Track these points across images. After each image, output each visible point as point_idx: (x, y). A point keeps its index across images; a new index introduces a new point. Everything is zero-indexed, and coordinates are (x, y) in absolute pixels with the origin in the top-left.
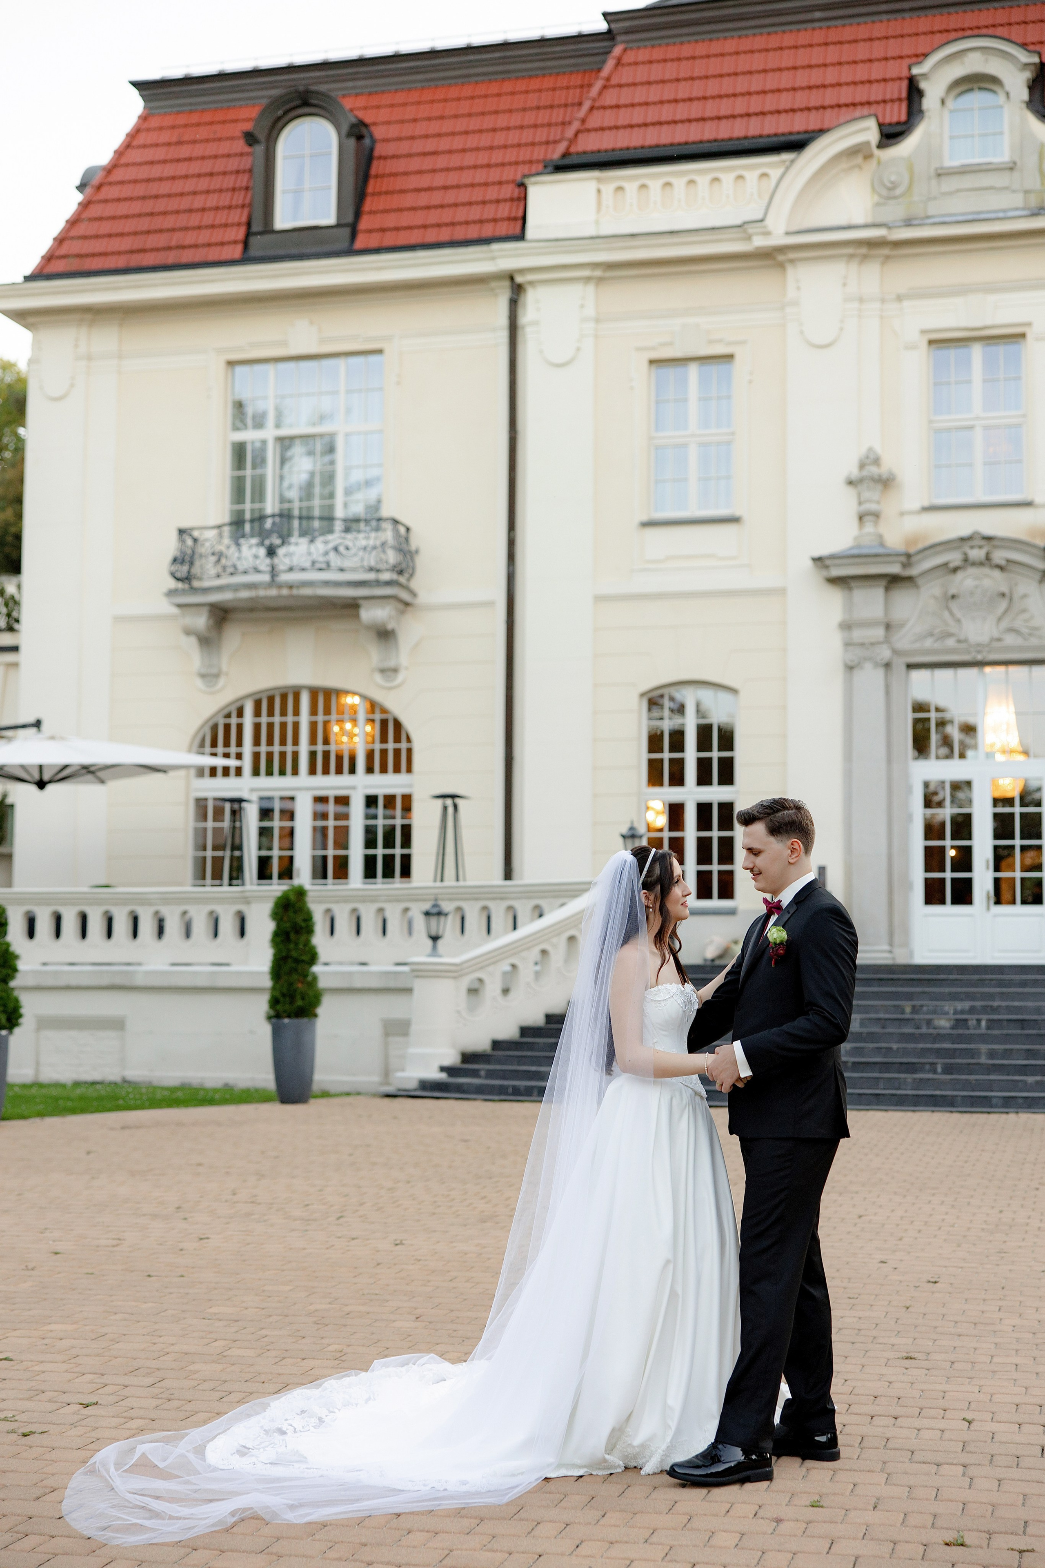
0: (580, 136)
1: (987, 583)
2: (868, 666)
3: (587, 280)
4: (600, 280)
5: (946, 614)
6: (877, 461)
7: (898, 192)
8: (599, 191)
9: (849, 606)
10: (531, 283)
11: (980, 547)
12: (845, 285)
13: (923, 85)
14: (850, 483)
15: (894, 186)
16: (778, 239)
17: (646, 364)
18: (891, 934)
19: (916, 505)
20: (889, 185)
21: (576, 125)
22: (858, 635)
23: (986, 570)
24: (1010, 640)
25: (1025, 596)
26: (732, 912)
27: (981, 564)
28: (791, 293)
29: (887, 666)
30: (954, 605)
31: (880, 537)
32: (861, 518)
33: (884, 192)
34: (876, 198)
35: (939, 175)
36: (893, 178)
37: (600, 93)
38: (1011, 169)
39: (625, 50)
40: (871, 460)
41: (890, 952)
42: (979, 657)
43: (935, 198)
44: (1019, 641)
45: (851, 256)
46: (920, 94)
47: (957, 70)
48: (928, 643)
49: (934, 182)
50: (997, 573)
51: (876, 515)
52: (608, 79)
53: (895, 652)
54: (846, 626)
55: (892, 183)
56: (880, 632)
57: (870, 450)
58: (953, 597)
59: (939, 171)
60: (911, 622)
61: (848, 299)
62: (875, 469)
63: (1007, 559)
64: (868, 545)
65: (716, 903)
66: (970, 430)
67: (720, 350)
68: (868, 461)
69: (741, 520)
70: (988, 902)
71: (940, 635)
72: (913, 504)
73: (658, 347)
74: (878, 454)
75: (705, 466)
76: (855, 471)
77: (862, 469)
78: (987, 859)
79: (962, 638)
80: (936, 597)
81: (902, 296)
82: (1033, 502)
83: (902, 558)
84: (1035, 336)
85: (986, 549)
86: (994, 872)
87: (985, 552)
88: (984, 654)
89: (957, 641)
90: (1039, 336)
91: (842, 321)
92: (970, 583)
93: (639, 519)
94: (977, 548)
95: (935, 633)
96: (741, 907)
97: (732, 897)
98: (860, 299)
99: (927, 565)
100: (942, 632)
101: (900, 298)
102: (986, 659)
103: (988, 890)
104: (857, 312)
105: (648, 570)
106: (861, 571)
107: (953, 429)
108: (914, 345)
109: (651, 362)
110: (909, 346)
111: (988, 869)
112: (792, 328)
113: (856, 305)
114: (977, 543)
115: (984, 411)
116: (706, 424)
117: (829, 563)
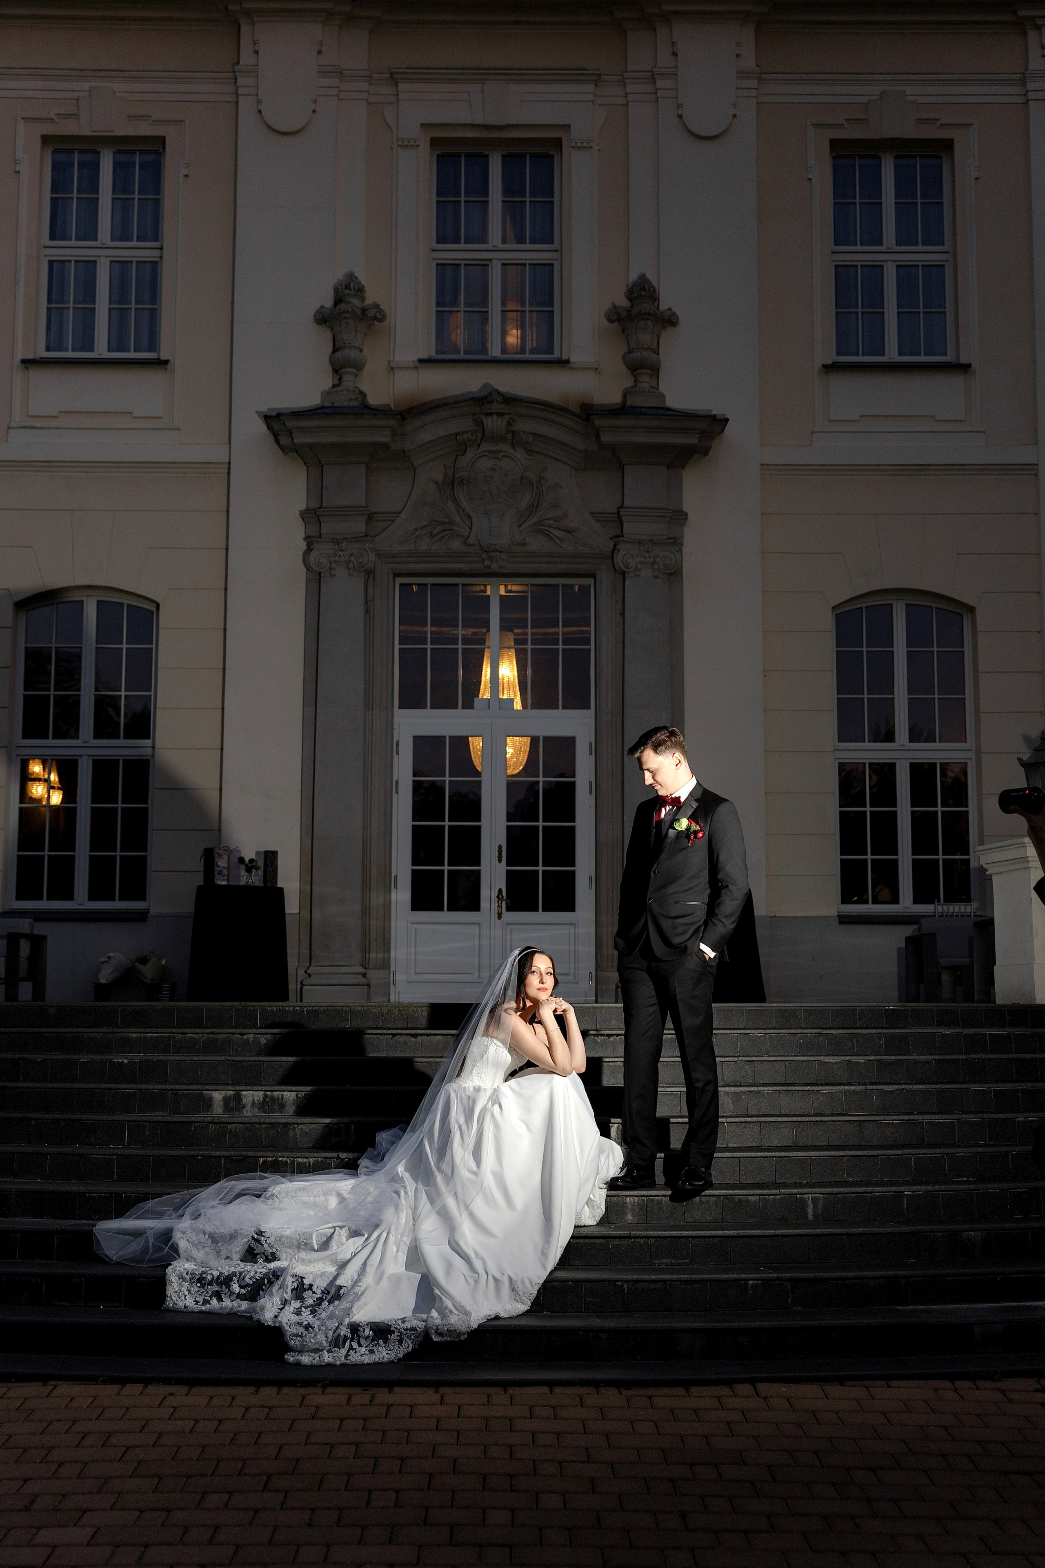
1: (506, 464)
2: (341, 572)
5: (451, 505)
6: (360, 290)
9: (317, 489)
11: (500, 414)
12: (319, 52)
14: (323, 318)
17: (39, 140)
18: (365, 949)
19: (412, 357)
22: (329, 527)
23: (506, 448)
24: (536, 544)
25: (557, 486)
26: (141, 917)
27: (502, 439)
28: (246, 58)
29: (370, 573)
30: (461, 494)
31: (363, 395)
32: (337, 370)
40: (348, 289)
41: (364, 975)
42: (495, 567)
44: (549, 547)
45: (330, 14)
48: (424, 545)
50: (520, 454)
51: (358, 367)
53: (378, 555)
54: (311, 515)
56: (359, 526)
57: (351, 277)
58: (462, 482)
60: (403, 516)
61: (323, 72)
62: (355, 301)
63: (534, 434)
64: (346, 404)
65: (117, 905)
66: (484, 265)
67: (145, 130)
68: (347, 291)
69: (169, 366)
70: (500, 906)
71: (441, 535)
72: (406, 354)
73: (56, 118)
74: (359, 282)
75: (119, 293)
76: (329, 303)
77: (338, 301)
78: (500, 847)
79: (471, 540)
80: (437, 483)
81: (396, 76)
82: (567, 362)
83: (392, 422)
84: (573, 144)
85: (507, 417)
86: (507, 865)
87: (504, 423)
88: (501, 563)
89: (465, 544)
90: (579, 145)
91: (315, 102)
92: (485, 464)
93: (20, 355)
94: (495, 417)
95: (435, 532)
96: (153, 910)
97: (141, 895)
98: (340, 74)
99: (425, 437)
100: (447, 530)
101: (394, 78)
102: (502, 571)
103: (500, 891)
104: (335, 91)
105: (33, 428)
106: (335, 438)
107: (463, 262)
108: (412, 143)
109: (46, 140)
110: (406, 143)
111: (500, 860)
112: (246, 106)
113: (335, 82)
114: (496, 407)
115: (504, 241)
116: (122, 233)
117: (291, 424)
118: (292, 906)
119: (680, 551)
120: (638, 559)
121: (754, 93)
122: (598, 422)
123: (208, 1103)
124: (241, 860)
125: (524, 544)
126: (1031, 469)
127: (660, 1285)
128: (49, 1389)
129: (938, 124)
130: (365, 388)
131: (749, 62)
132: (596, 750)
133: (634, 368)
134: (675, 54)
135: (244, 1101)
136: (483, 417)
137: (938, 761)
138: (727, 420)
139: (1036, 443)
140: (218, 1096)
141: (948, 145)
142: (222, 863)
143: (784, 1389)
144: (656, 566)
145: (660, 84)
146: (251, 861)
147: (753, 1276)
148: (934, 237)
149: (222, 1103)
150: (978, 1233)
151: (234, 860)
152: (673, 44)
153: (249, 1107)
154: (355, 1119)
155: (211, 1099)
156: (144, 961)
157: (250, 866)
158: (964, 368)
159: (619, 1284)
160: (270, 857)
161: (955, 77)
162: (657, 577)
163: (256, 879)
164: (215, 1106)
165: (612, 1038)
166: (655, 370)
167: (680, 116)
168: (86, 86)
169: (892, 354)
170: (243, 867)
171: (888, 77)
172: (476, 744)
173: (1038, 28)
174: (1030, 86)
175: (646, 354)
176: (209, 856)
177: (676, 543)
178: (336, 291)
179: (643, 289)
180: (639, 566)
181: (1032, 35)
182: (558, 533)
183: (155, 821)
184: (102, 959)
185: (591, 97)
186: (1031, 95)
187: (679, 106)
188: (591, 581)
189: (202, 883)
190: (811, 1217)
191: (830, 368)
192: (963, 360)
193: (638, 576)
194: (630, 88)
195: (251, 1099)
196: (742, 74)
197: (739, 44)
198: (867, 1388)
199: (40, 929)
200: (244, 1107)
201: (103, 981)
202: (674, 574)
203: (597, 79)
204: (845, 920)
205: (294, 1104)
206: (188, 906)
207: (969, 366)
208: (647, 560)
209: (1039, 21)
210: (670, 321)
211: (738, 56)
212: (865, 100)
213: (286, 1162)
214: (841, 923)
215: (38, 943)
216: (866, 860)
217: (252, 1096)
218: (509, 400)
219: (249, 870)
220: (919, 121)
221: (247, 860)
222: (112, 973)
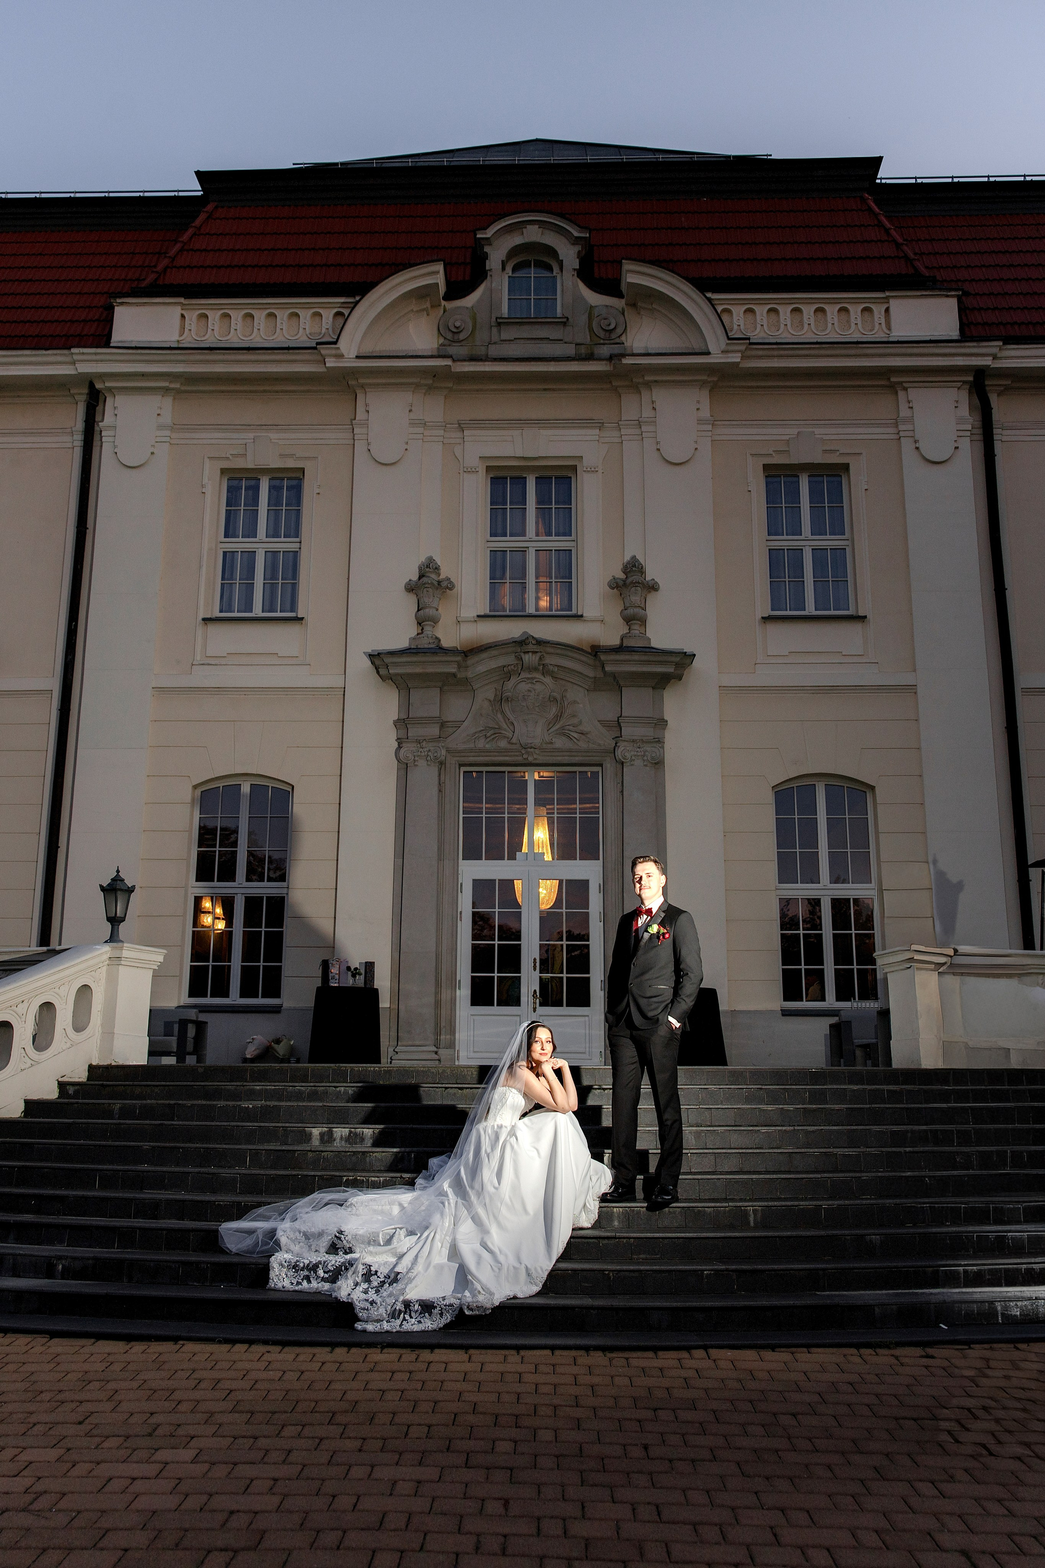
0: (169, 270)
1: (538, 687)
2: (422, 763)
3: (166, 390)
4: (178, 392)
5: (499, 716)
6: (437, 569)
7: (462, 336)
8: (183, 316)
9: (406, 704)
10: (110, 389)
11: (534, 652)
12: (410, 411)
13: (487, 249)
14: (411, 588)
15: (458, 331)
16: (349, 362)
17: (219, 472)
18: (438, 1032)
19: (473, 613)
20: (455, 330)
21: (165, 262)
22: (414, 732)
23: (538, 676)
24: (560, 743)
25: (575, 702)
26: (276, 1010)
27: (536, 669)
28: (361, 415)
29: (442, 764)
30: (506, 708)
31: (440, 640)
32: (420, 623)
33: (449, 336)
34: (442, 341)
35: (499, 324)
36: (458, 324)
37: (191, 238)
38: (564, 324)
39: (216, 207)
40: (428, 568)
41: (436, 1053)
42: (530, 759)
43: (495, 343)
44: (569, 745)
45: (417, 386)
46: (485, 256)
47: (517, 240)
48: (481, 744)
49: (494, 330)
50: (548, 680)
51: (435, 621)
52: (199, 228)
53: (448, 751)
54: (401, 724)
55: (457, 328)
56: (435, 731)
57: (431, 560)
58: (507, 700)
59: (498, 320)
60: (465, 724)
61: (413, 423)
62: (433, 576)
63: (558, 666)
64: (426, 646)
65: (260, 1001)
66: (524, 551)
67: (291, 464)
68: (428, 570)
69: (304, 622)
70: (535, 1003)
71: (493, 737)
72: (469, 612)
73: (230, 457)
74: (436, 563)
75: (271, 572)
76: (415, 577)
77: (421, 577)
78: (535, 959)
79: (514, 740)
80: (490, 701)
81: (462, 426)
82: (582, 616)
83: (459, 658)
84: (585, 469)
85: (539, 655)
86: (540, 973)
87: (537, 658)
88: (535, 756)
89: (509, 743)
90: (589, 469)
91: (407, 443)
92: (524, 687)
93: (202, 615)
94: (530, 654)
95: (488, 735)
96: (285, 1005)
97: (277, 995)
98: (424, 425)
99: (482, 668)
100: (495, 734)
101: (461, 427)
102: (537, 762)
103: (535, 991)
104: (421, 436)
105: (209, 664)
106: (418, 670)
107: (508, 549)
108: (473, 470)
109: (223, 471)
110: (469, 470)
111: (535, 969)
112: (360, 447)
113: (421, 430)
114: (531, 647)
115: (537, 535)
116: (274, 533)
117: (388, 660)
118: (384, 1003)
119: (663, 747)
120: (632, 753)
121: (710, 434)
122: (603, 657)
123: (308, 1137)
124: (349, 968)
125: (552, 743)
126: (911, 689)
127: (636, 1274)
128: (178, 1347)
129: (838, 453)
130: (439, 636)
131: (706, 413)
132: (604, 889)
133: (628, 620)
134: (654, 409)
135: (335, 1135)
136: (522, 655)
137: (851, 898)
138: (694, 655)
139: (915, 671)
140: (316, 1132)
141: (846, 467)
142: (334, 970)
143: (729, 1353)
144: (645, 758)
145: (644, 428)
146: (356, 969)
147: (708, 1268)
148: (838, 529)
149: (318, 1137)
150: (878, 1237)
151: (344, 968)
152: (653, 402)
153: (338, 1140)
154: (415, 1149)
155: (311, 1134)
156: (278, 1041)
157: (355, 973)
158: (863, 618)
159: (607, 1273)
160: (370, 967)
161: (848, 422)
162: (646, 766)
163: (360, 981)
164: (313, 1139)
165: (606, 1091)
166: (643, 622)
167: (658, 450)
168: (251, 435)
169: (811, 609)
170: (350, 973)
171: (803, 422)
172: (518, 885)
173: (905, 389)
174: (901, 427)
175: (636, 610)
176: (325, 965)
177: (659, 741)
178: (420, 569)
179: (634, 566)
180: (633, 758)
181: (901, 394)
182: (575, 735)
183: (287, 941)
184: (248, 1041)
185: (597, 438)
186: (901, 434)
187: (658, 443)
188: (599, 769)
189: (320, 985)
190: (752, 1224)
191: (766, 619)
192: (861, 614)
193: (632, 765)
194: (623, 432)
195: (339, 1134)
196: (700, 421)
197: (698, 402)
198: (792, 1354)
199: (203, 1017)
200: (334, 1140)
201: (248, 1056)
202: (658, 764)
203: (601, 426)
204: (786, 1013)
205: (371, 1138)
206: (309, 1001)
207: (865, 617)
208: (639, 754)
209: (905, 385)
210: (653, 587)
211: (698, 409)
212: (787, 437)
213: (363, 1180)
214: (783, 1015)
215: (201, 1026)
216: (801, 969)
217: (340, 1132)
218: (540, 642)
219: (354, 976)
220: (825, 451)
221: (352, 969)
222: (255, 1050)
